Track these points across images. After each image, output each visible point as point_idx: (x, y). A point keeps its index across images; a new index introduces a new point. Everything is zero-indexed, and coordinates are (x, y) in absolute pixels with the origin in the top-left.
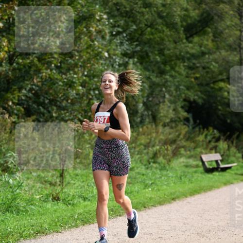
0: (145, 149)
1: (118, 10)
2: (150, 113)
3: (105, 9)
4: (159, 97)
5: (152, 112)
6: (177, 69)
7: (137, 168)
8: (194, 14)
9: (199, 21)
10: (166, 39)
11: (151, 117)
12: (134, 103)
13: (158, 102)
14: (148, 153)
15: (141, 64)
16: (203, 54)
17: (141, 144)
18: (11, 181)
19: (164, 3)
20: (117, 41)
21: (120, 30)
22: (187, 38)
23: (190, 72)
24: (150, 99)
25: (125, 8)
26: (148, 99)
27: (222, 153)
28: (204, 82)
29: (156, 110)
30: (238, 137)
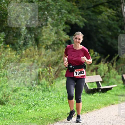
7: (21, 89)
11: (34, 39)
13: (41, 26)
27: (103, 75)
28: (85, 6)
29: (38, 33)
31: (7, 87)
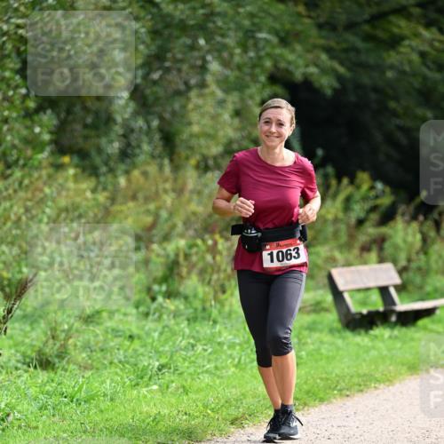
0: (137, 249)
2: (155, 123)
4: (185, 67)
5: (161, 118)
7: (112, 314)
11: (157, 136)
13: (182, 87)
14: (147, 262)
24: (156, 76)
26: (145, 77)
27: (403, 263)
29: (174, 113)
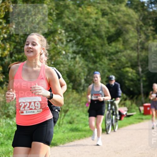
1: (70, 28)
3: (63, 27)
6: (103, 60)
8: (113, 30)
9: (115, 34)
10: (97, 44)
12: (79, 79)
15: (83, 57)
16: (117, 52)
17: (83, 102)
18: (11, 122)
19: (96, 24)
20: (70, 45)
21: (72, 39)
22: (109, 44)
23: (110, 62)
25: (74, 26)
28: (118, 68)
30: (137, 98)
31: (73, 114)
